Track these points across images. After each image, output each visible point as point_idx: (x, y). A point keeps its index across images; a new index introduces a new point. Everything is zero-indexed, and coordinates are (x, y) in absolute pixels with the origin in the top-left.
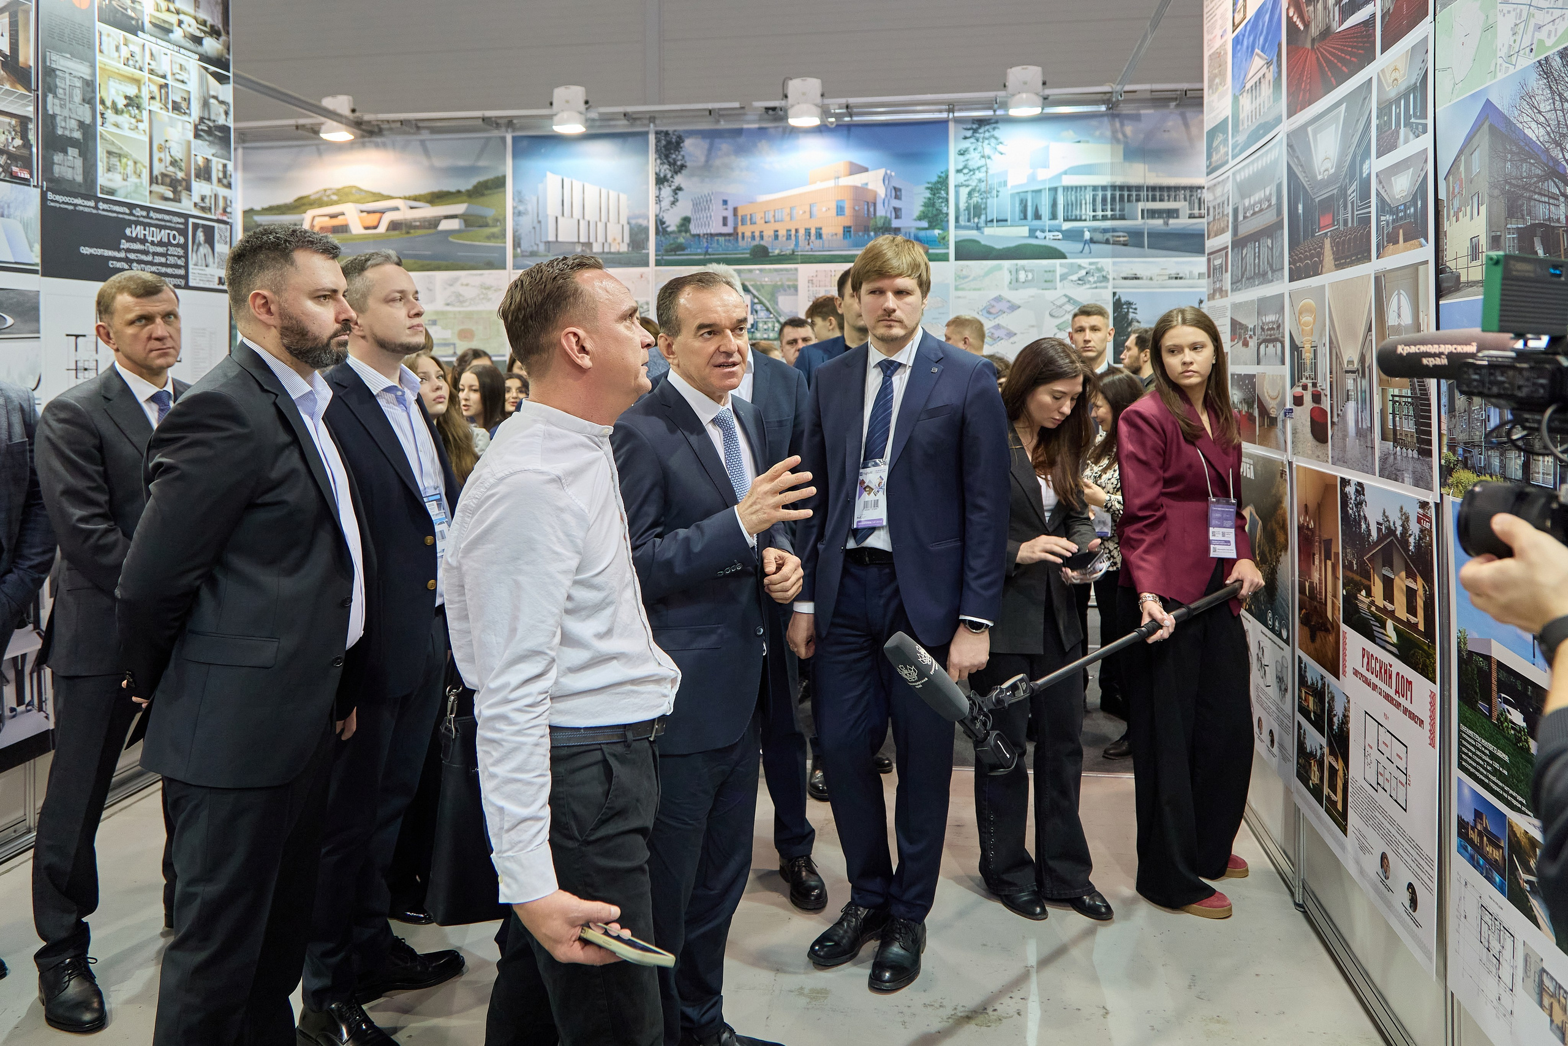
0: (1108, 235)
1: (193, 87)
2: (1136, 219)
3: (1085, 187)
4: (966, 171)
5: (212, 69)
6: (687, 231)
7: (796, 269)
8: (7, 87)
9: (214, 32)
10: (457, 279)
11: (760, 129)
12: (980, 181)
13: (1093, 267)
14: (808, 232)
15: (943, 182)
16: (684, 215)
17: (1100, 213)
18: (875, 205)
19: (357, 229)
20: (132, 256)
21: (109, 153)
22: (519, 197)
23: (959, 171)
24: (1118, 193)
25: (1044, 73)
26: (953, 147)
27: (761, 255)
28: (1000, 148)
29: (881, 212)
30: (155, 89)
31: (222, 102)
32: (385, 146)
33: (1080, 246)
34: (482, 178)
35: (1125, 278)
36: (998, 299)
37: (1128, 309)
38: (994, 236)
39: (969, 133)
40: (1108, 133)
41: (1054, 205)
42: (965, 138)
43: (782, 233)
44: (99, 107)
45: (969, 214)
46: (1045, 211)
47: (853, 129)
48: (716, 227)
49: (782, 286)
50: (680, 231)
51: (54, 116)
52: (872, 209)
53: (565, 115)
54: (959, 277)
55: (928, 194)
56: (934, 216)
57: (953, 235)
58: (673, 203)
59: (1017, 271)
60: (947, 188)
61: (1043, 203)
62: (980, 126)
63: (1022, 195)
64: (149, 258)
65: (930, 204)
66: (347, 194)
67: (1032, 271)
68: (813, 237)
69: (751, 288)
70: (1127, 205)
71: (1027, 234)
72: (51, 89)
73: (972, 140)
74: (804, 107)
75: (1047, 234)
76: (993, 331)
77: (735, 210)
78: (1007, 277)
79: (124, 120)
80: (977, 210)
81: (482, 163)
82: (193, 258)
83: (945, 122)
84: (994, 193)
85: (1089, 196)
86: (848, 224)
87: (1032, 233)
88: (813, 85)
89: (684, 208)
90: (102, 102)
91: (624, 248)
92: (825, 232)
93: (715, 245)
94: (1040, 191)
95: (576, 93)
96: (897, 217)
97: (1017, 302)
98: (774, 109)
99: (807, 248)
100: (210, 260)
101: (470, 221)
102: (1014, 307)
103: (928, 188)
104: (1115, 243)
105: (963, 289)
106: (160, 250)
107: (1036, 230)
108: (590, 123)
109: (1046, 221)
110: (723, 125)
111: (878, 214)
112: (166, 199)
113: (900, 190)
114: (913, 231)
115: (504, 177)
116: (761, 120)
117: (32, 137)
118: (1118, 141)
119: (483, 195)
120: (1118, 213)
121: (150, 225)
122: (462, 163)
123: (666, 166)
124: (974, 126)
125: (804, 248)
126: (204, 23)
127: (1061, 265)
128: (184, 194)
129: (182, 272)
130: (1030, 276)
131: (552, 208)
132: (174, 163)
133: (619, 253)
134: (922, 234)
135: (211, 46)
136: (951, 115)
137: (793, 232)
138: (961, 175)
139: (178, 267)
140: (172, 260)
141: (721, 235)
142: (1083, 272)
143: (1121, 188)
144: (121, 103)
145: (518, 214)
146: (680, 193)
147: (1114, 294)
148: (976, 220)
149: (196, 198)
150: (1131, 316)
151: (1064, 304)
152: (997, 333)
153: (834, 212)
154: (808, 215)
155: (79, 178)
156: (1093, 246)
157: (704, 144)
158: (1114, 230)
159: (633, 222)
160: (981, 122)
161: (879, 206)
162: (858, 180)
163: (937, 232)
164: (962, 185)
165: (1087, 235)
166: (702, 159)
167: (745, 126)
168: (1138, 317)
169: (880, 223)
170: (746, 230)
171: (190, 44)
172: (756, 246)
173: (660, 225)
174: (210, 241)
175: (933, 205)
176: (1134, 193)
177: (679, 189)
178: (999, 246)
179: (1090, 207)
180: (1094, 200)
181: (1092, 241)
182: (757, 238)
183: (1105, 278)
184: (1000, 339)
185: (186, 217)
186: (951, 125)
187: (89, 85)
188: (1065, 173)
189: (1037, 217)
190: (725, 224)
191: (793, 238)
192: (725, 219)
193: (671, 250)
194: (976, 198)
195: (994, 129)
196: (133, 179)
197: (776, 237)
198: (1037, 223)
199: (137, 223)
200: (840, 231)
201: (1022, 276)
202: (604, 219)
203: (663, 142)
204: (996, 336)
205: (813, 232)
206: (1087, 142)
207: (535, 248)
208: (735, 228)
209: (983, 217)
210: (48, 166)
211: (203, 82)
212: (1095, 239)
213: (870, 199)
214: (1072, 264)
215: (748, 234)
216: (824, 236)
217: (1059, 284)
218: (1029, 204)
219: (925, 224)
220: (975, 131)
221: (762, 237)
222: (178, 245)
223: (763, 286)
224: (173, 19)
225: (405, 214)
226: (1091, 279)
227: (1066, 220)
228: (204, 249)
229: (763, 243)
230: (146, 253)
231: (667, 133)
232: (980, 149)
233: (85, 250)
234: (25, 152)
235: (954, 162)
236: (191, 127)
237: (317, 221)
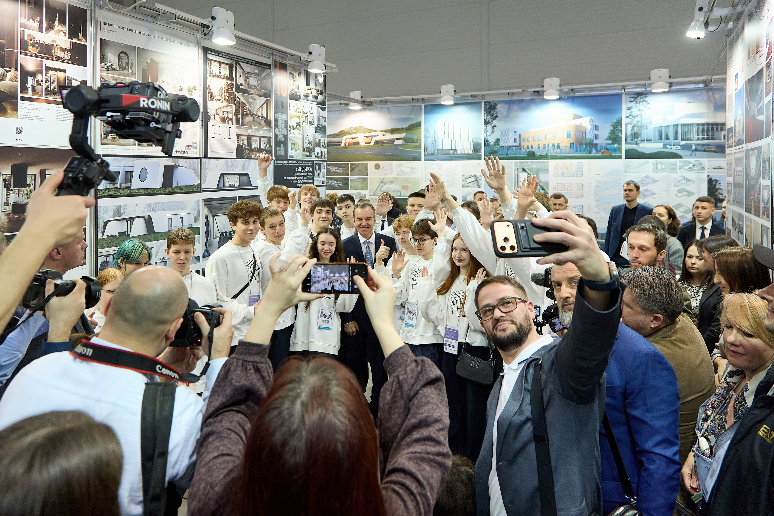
0: (705, 147)
1: (315, 115)
2: (721, 139)
3: (693, 124)
4: (630, 117)
5: (321, 106)
6: (498, 145)
7: (548, 162)
8: (265, 128)
9: (321, 93)
10: (401, 164)
11: (531, 99)
12: (638, 121)
13: (697, 163)
14: (553, 146)
15: (619, 122)
16: (497, 138)
17: (701, 137)
18: (585, 133)
19: (362, 144)
20: (298, 178)
21: (292, 144)
22: (426, 130)
23: (627, 117)
24: (710, 127)
25: (670, 72)
26: (624, 106)
27: (531, 155)
28: (648, 106)
29: (589, 136)
30: (304, 118)
31: (324, 118)
32: (373, 109)
33: (690, 152)
34: (412, 123)
35: (714, 168)
36: (647, 177)
37: (716, 183)
38: (645, 147)
39: (632, 99)
40: (706, 98)
41: (676, 133)
42: (631, 102)
43: (541, 146)
44: (289, 129)
45: (632, 137)
46: (671, 135)
47: (575, 98)
48: (511, 143)
49: (541, 169)
50: (495, 145)
51: (277, 135)
52: (584, 135)
53: (446, 97)
54: (626, 166)
55: (611, 128)
56: (615, 138)
57: (624, 147)
58: (492, 133)
59: (657, 164)
60: (621, 125)
61: (671, 132)
62: (638, 96)
63: (660, 128)
64: (302, 178)
65: (613, 132)
66: (359, 130)
67: (664, 164)
68: (556, 148)
69: (527, 170)
70: (716, 133)
71: (662, 146)
72: (276, 126)
73: (634, 103)
74: (551, 91)
75: (673, 147)
76: (644, 192)
77: (520, 135)
78: (651, 167)
79: (296, 131)
80: (636, 136)
81: (411, 117)
82: (315, 176)
83: (620, 95)
84: (645, 127)
85: (695, 129)
86: (572, 142)
87: (665, 146)
88: (556, 81)
89: (497, 135)
90: (290, 127)
91: (471, 152)
92: (561, 145)
93: (511, 151)
94: (669, 126)
95: (451, 87)
96: (596, 139)
97: (657, 179)
98: (538, 92)
99: (553, 152)
100: (320, 175)
101: (407, 141)
102: (655, 181)
103: (612, 125)
104: (709, 151)
105: (629, 172)
106: (305, 174)
107: (667, 145)
108: (456, 99)
109: (672, 140)
110: (515, 98)
111: (587, 137)
112: (307, 156)
113: (598, 126)
114: (604, 145)
115: (421, 122)
116: (532, 95)
117: (271, 143)
118: (711, 101)
119: (412, 130)
120: (710, 136)
121: (303, 166)
122: (404, 116)
123: (489, 117)
124: (635, 96)
125: (551, 153)
126: (318, 91)
127: (680, 161)
128: (312, 153)
129: (312, 181)
130: (663, 167)
131: (440, 136)
132: (310, 143)
133: (468, 154)
134: (608, 146)
135: (320, 98)
136: (623, 91)
137: (547, 145)
138: (628, 119)
139: (310, 179)
140: (309, 177)
141: (513, 146)
142: (692, 165)
143: (712, 124)
144: (295, 125)
145: (426, 137)
146: (495, 128)
147: (708, 176)
148: (636, 140)
149: (316, 154)
150: (717, 186)
151: (681, 180)
152: (646, 193)
153: (566, 136)
154: (554, 137)
155: (284, 154)
156: (697, 153)
157: (506, 107)
158: (708, 145)
159: (475, 141)
160: (639, 94)
161: (588, 134)
162: (578, 122)
163: (616, 145)
164: (629, 124)
165: (694, 147)
166: (505, 113)
167: (525, 98)
168: (721, 187)
169: (588, 142)
170: (525, 144)
171: (314, 100)
172: (530, 151)
173: (487, 143)
174: (320, 169)
175: (614, 133)
176: (720, 127)
177: (495, 126)
178: (647, 152)
179: (695, 134)
180: (698, 131)
181: (696, 150)
182: (530, 148)
183: (703, 168)
184: (648, 196)
185: (313, 161)
186: (624, 96)
187: (287, 122)
188: (682, 117)
189: (667, 138)
190: (515, 142)
191: (547, 148)
192: (515, 139)
193: (491, 153)
194: (636, 130)
195: (645, 97)
196: (298, 151)
197: (539, 147)
198: (667, 141)
199: (299, 166)
200: (569, 145)
201: (659, 166)
202: (462, 139)
203: (488, 106)
204: (646, 194)
205: (556, 145)
206: (694, 102)
207: (433, 152)
208: (520, 144)
209: (639, 139)
210: (276, 151)
211: (318, 111)
212: (698, 149)
213: (583, 131)
214: (686, 161)
215: (526, 146)
216: (561, 147)
217: (678, 171)
218: (663, 132)
219: (610, 142)
220: (636, 98)
221: (532, 148)
222: (310, 172)
223: (532, 169)
224: (309, 92)
225: (381, 138)
226: (696, 168)
227: (683, 140)
228: (318, 172)
229: (532, 150)
230: (301, 176)
231: (489, 102)
232: (638, 107)
233: (285, 178)
234: (270, 148)
235: (624, 113)
236: (314, 129)
237: (348, 140)
